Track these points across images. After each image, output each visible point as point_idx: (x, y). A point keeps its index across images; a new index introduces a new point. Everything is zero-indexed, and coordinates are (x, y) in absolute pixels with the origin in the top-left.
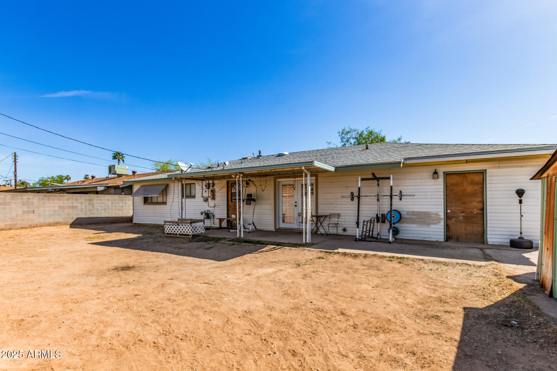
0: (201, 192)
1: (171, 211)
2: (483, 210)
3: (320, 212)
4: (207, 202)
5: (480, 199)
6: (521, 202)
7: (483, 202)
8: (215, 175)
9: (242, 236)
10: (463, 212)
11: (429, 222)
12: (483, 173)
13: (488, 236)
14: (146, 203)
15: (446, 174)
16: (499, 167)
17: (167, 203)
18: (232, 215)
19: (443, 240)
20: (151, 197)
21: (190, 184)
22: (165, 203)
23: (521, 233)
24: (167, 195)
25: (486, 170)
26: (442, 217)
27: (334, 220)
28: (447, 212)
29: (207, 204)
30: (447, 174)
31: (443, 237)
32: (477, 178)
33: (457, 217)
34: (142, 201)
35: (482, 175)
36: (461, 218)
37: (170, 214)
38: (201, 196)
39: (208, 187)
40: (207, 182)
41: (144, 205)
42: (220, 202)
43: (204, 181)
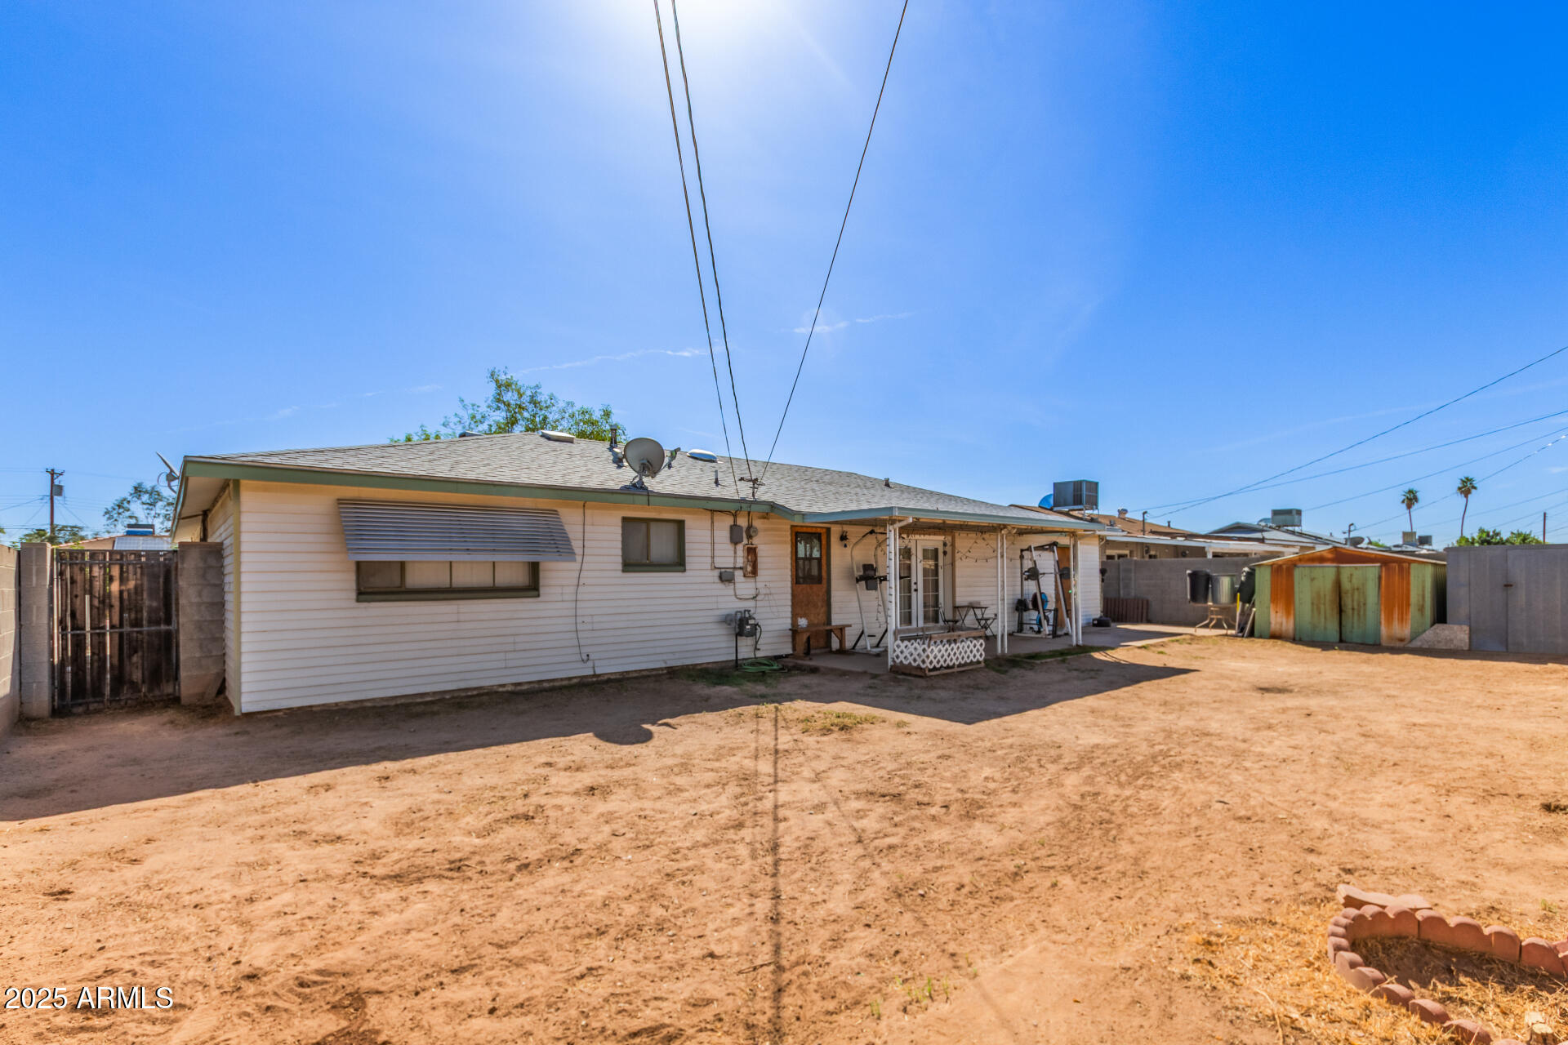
0: (710, 553)
4: (732, 586)
14: (367, 593)
17: (544, 591)
21: (647, 521)
22: (532, 591)
29: (730, 590)
34: (349, 581)
37: (573, 635)
38: (709, 566)
39: (735, 536)
40: (729, 521)
41: (358, 601)
42: (772, 585)
43: (717, 517)
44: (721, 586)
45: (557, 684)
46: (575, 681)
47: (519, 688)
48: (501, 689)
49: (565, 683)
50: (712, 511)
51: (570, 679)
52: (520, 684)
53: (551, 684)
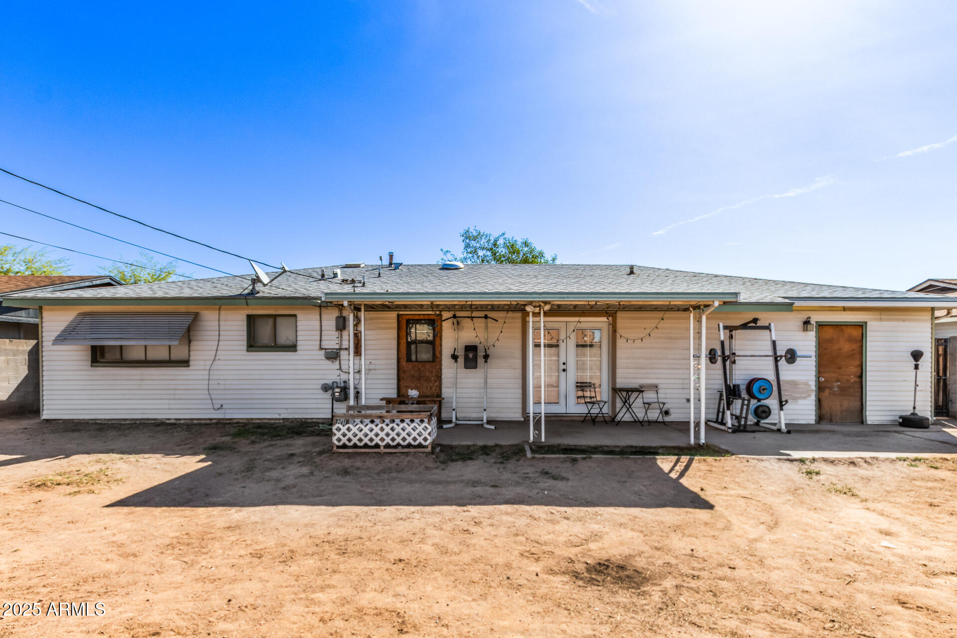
0: (318, 338)
1: (211, 382)
2: (861, 376)
3: (621, 382)
4: (338, 362)
5: (858, 362)
6: (916, 367)
7: (861, 367)
8: (467, 302)
9: (543, 440)
10: (838, 381)
11: (796, 395)
12: (862, 326)
13: (868, 413)
14: (97, 362)
15: (819, 325)
16: (881, 320)
17: (191, 363)
18: (410, 391)
19: (813, 422)
20: (121, 347)
21: (275, 317)
22: (185, 363)
23: (914, 408)
24: (190, 342)
25: (866, 323)
26: (813, 388)
27: (649, 396)
28: (819, 380)
29: (336, 365)
30: (821, 326)
31: (814, 418)
32: (855, 333)
33: (831, 388)
34: (88, 355)
35: (861, 329)
36: (836, 389)
37: (207, 392)
38: (318, 347)
39: (341, 325)
40: (335, 313)
41: (92, 366)
42: (377, 362)
43: (324, 311)
44: (329, 362)
45: (202, 422)
46: (214, 421)
47: (178, 422)
48: (167, 421)
49: (208, 422)
50: (320, 306)
51: (211, 419)
52: (180, 419)
53: (199, 421)
